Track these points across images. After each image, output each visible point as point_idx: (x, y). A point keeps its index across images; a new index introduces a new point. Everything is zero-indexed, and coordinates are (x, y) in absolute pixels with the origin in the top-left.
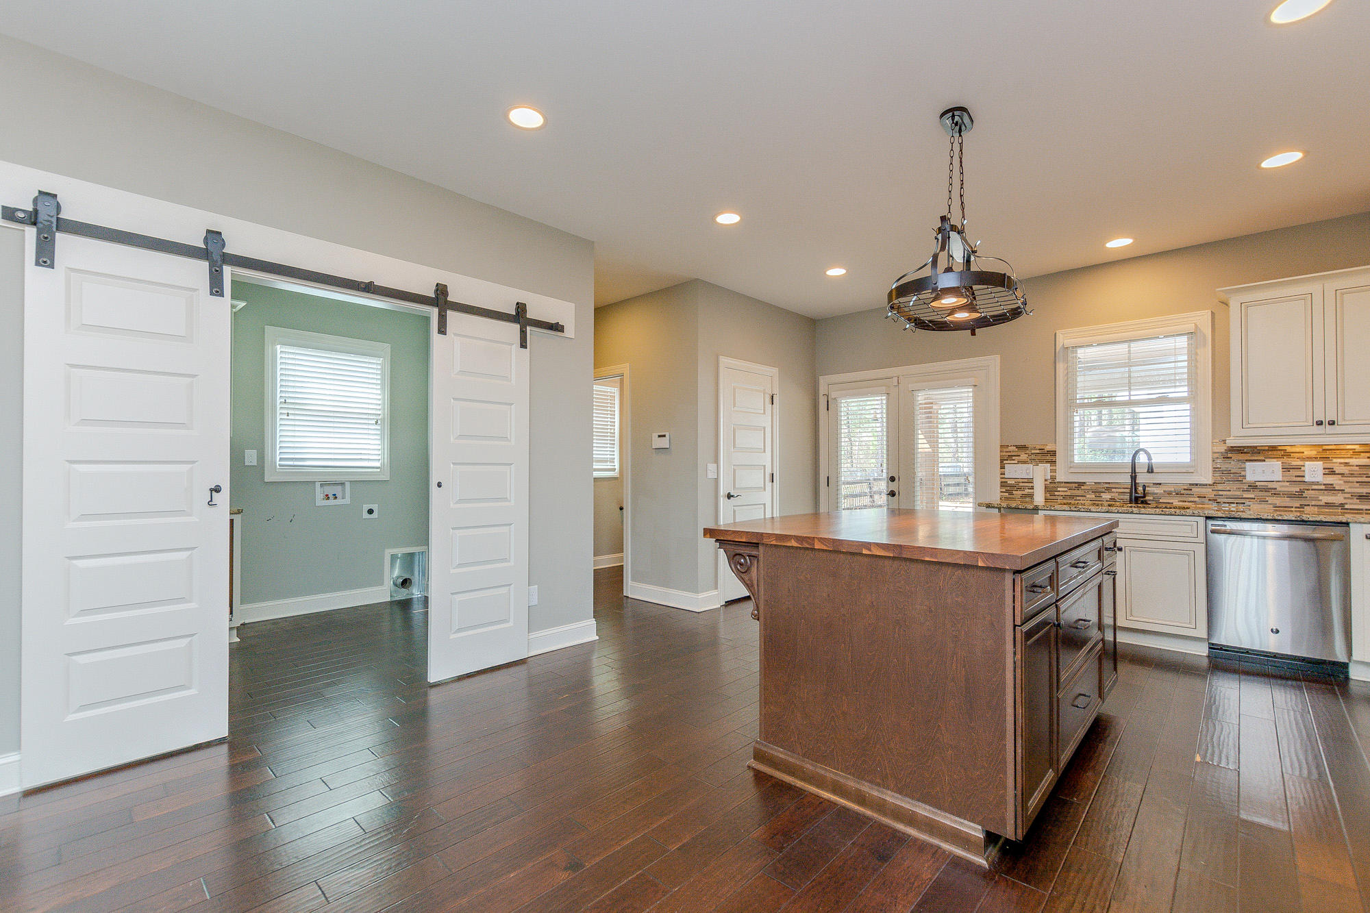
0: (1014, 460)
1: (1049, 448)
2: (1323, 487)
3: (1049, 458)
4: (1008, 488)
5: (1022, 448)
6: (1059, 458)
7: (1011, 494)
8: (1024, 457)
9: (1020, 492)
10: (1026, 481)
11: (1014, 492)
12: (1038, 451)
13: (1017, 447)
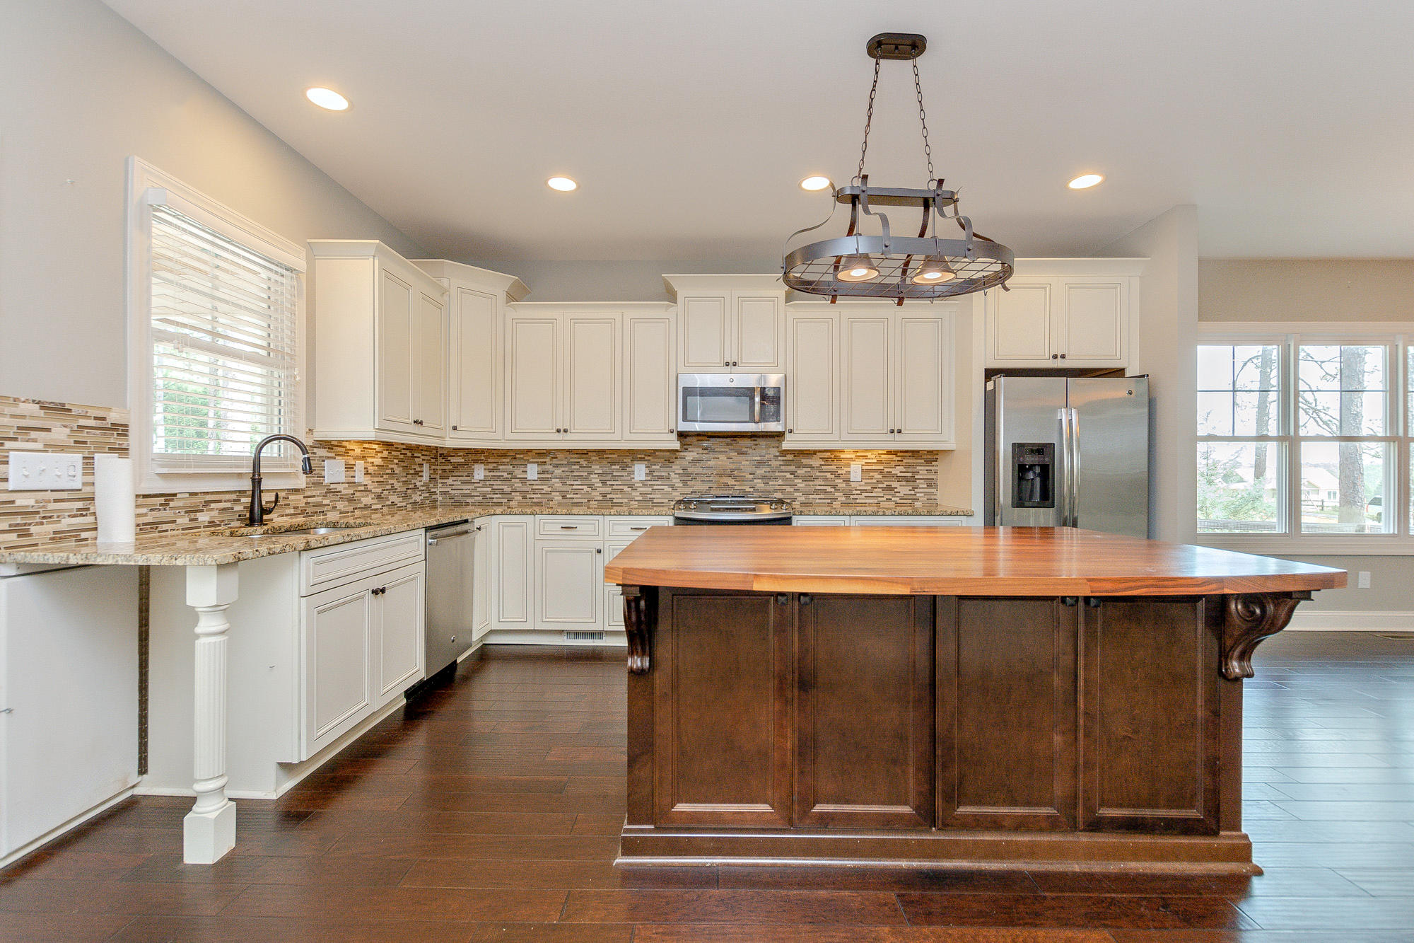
0: (35, 440)
1: (114, 417)
2: (362, 488)
3: (114, 439)
4: (19, 520)
5: (60, 409)
6: (133, 440)
7: (24, 533)
8: (60, 433)
9: (49, 528)
10: (64, 495)
11: (33, 529)
12: (92, 423)
13: (44, 407)
